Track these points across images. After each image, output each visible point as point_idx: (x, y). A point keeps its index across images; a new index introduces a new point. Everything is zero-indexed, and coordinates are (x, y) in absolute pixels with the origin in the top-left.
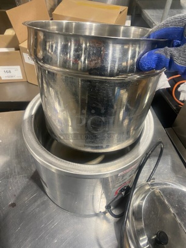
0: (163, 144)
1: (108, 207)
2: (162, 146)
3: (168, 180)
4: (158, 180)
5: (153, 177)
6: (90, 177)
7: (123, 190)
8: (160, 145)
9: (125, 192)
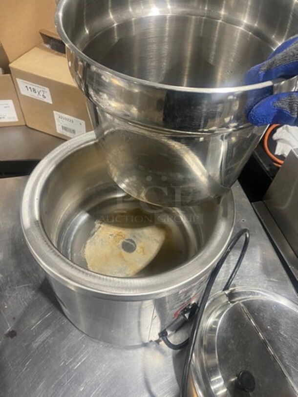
0: (249, 232)
1: (163, 334)
2: (248, 236)
3: (256, 286)
4: (240, 287)
5: (232, 283)
6: (134, 299)
7: (186, 310)
8: (244, 234)
9: (190, 313)
